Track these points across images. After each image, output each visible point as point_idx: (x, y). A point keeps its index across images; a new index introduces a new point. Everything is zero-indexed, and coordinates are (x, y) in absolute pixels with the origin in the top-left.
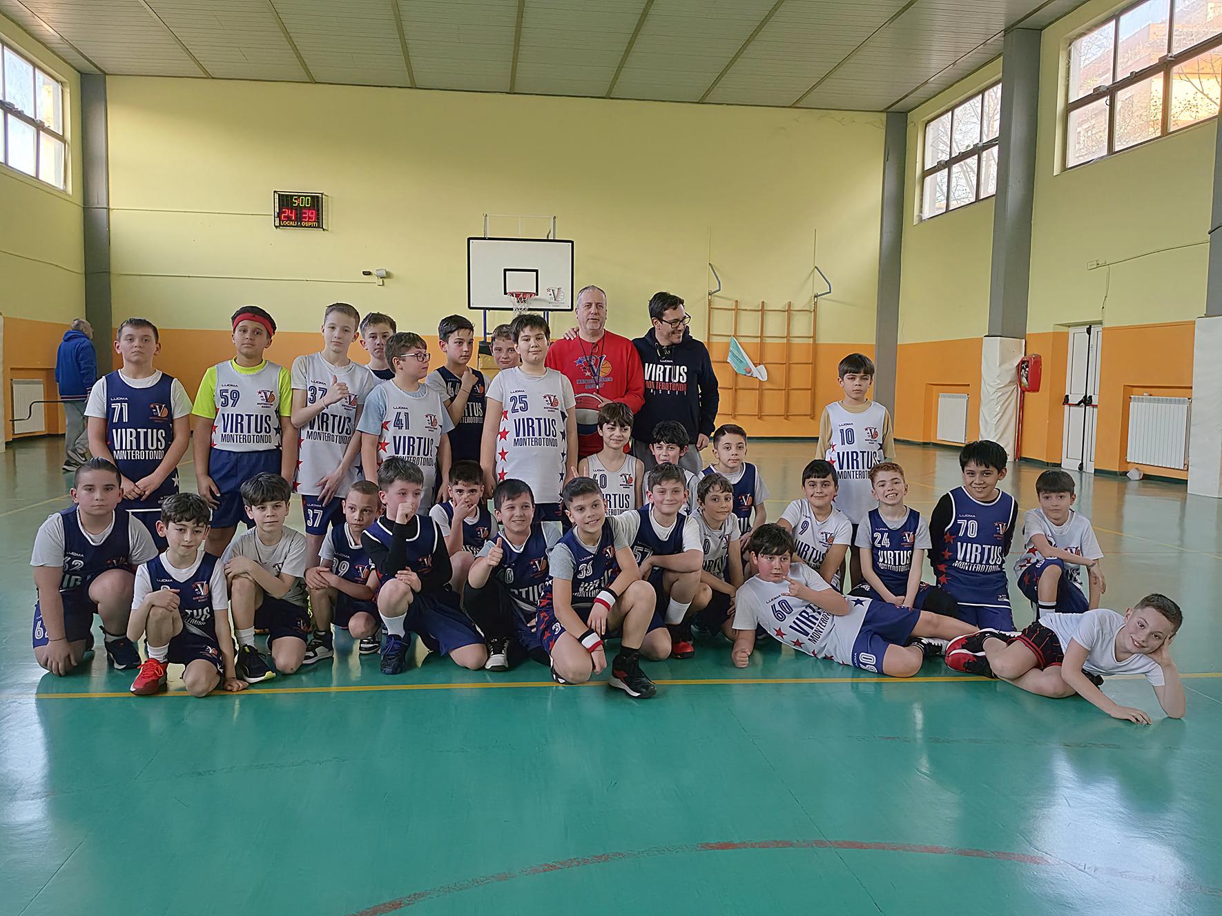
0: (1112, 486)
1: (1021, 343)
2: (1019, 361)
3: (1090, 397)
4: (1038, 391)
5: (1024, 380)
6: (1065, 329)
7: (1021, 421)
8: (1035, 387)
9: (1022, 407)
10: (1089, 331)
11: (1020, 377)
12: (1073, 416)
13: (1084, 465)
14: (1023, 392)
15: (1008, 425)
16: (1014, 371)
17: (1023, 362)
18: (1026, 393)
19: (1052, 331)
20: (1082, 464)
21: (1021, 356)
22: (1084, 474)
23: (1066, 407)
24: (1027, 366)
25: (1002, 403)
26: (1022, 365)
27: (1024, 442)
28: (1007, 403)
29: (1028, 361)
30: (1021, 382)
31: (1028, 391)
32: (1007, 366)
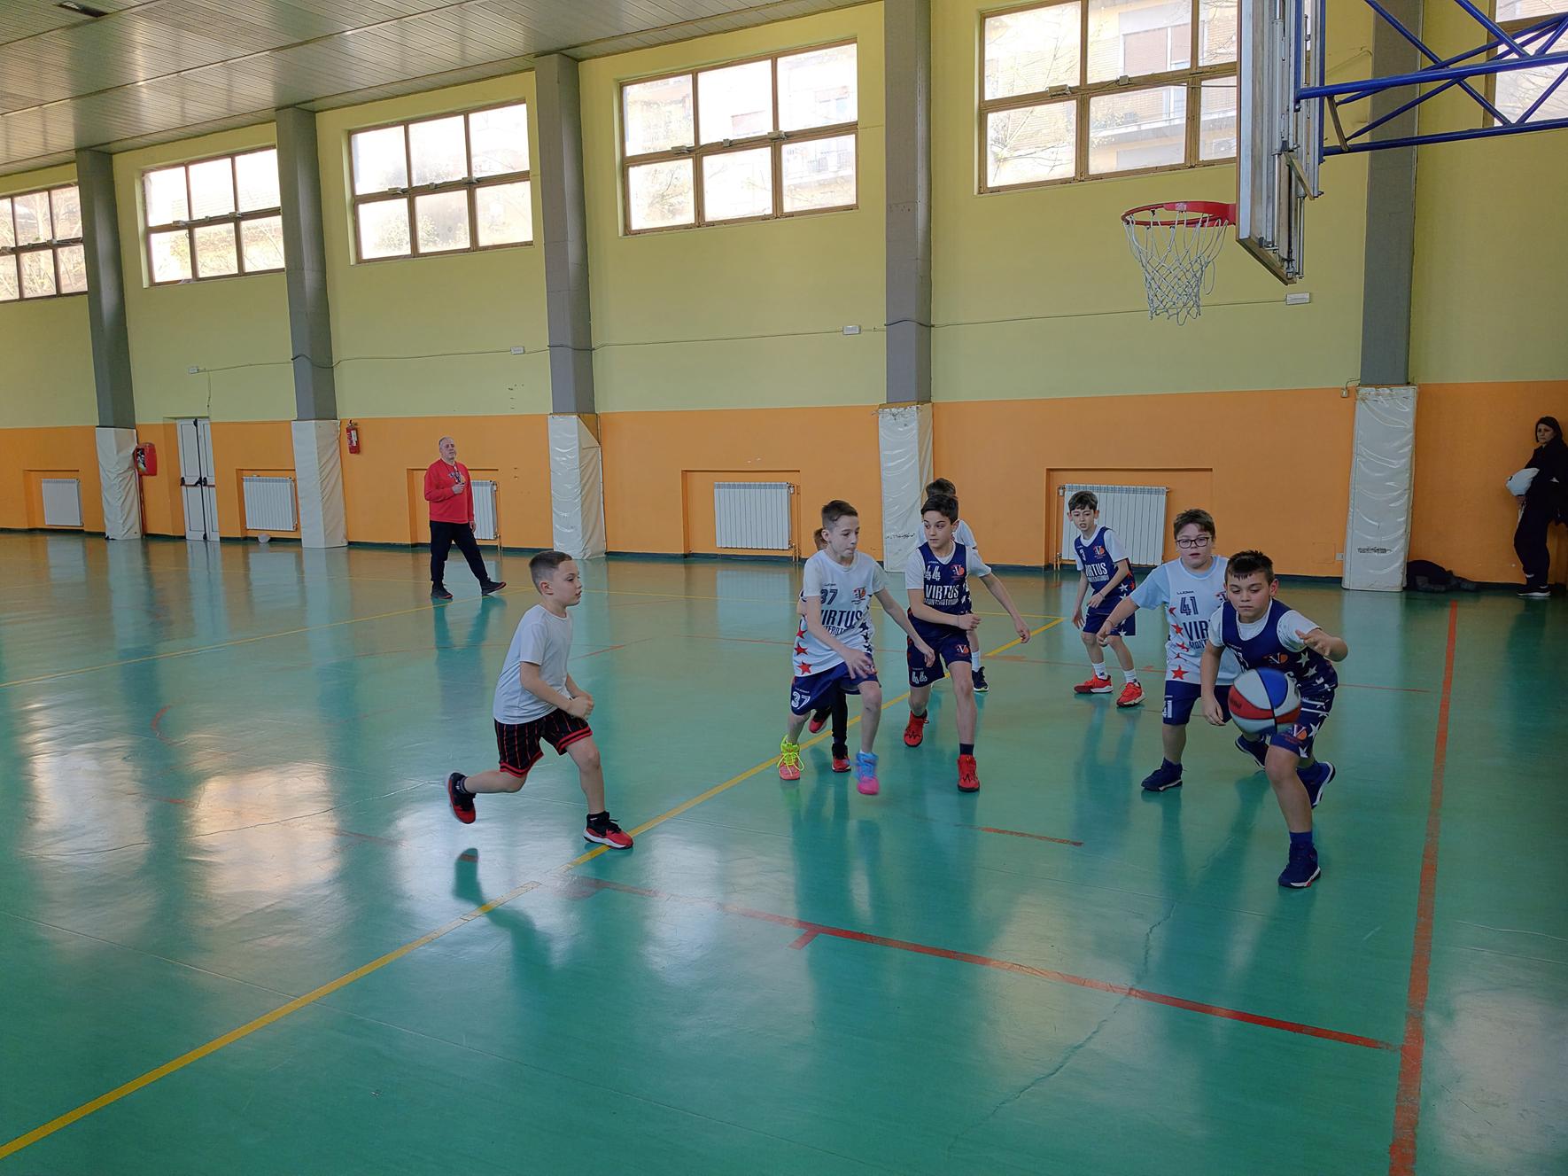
0: (238, 550)
1: (132, 433)
2: (133, 449)
3: (205, 478)
4: (155, 474)
5: (141, 466)
6: (174, 421)
7: (142, 502)
8: (152, 471)
9: (141, 490)
10: (196, 424)
11: (136, 462)
12: (192, 495)
13: (208, 535)
14: (140, 476)
15: (132, 506)
16: (131, 458)
17: (137, 450)
18: (144, 477)
19: (162, 423)
20: (205, 535)
21: (134, 446)
22: (208, 543)
23: (184, 487)
24: (142, 453)
25: (123, 487)
26: (139, 452)
27: (148, 518)
28: (127, 488)
29: (143, 449)
30: (138, 469)
31: (147, 475)
32: (121, 454)
